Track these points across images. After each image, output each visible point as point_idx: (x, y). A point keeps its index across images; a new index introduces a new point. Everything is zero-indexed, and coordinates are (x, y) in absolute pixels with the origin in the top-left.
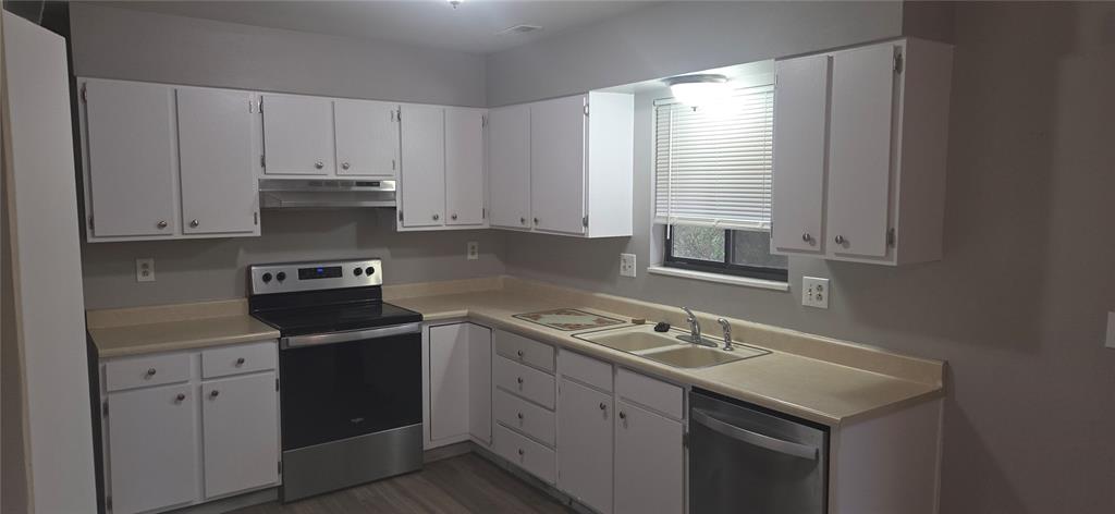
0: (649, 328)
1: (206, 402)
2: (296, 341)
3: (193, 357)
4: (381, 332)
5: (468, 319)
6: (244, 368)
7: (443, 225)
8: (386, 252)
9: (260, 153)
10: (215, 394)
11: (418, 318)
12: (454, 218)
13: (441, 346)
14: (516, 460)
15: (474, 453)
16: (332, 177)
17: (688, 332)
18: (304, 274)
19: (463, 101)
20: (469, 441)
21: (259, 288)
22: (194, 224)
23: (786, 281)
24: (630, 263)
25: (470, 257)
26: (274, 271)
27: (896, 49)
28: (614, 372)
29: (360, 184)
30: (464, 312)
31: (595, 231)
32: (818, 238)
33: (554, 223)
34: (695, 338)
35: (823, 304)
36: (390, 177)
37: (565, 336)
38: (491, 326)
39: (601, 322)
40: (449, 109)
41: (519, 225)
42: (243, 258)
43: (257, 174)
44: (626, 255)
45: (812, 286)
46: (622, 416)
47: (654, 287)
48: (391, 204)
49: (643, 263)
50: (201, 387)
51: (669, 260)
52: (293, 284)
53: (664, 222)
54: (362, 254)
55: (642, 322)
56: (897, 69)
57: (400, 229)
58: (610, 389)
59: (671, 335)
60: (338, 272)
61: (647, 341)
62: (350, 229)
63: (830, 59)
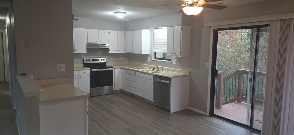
0: (152, 69)
1: (79, 79)
2: (92, 70)
3: (77, 72)
4: (106, 69)
5: (121, 68)
6: (85, 74)
7: (117, 52)
8: (107, 57)
9: (87, 39)
10: (80, 78)
11: (113, 67)
12: (119, 51)
13: (117, 73)
14: (129, 91)
15: (122, 92)
16: (98, 43)
17: (157, 69)
18: (93, 60)
19: (121, 30)
20: (121, 90)
21: (86, 62)
22: (76, 51)
23: (171, 60)
24: (149, 59)
25: (122, 58)
26: (88, 59)
27: (181, 27)
28: (144, 74)
29: (103, 44)
30: (121, 67)
31: (143, 53)
32: (172, 53)
33: (136, 52)
34: (158, 70)
35: (176, 64)
36: (108, 43)
37: (137, 70)
38: (125, 69)
39: (144, 68)
40: (119, 31)
41: (130, 52)
42: (83, 57)
43: (86, 42)
44: (148, 57)
45: (174, 61)
46: (145, 81)
47: (153, 62)
48: (108, 48)
49: (151, 59)
50: (78, 77)
51: (155, 58)
52: (91, 62)
53: (154, 51)
54: (103, 57)
55: (151, 68)
56: (181, 30)
57: (109, 52)
58: (143, 77)
59: (155, 70)
60: (99, 60)
61: (151, 70)
62: (101, 52)
63: (174, 28)
